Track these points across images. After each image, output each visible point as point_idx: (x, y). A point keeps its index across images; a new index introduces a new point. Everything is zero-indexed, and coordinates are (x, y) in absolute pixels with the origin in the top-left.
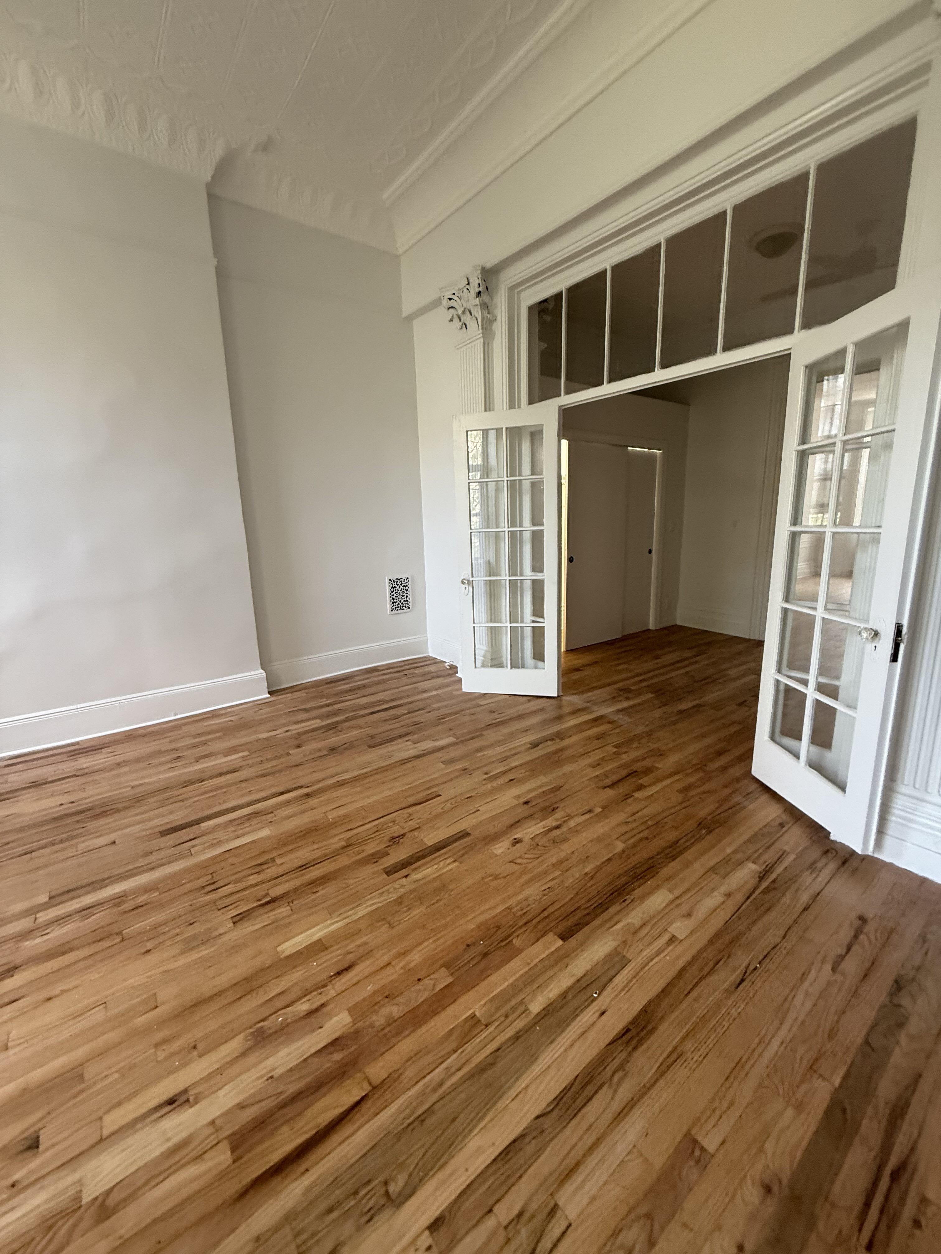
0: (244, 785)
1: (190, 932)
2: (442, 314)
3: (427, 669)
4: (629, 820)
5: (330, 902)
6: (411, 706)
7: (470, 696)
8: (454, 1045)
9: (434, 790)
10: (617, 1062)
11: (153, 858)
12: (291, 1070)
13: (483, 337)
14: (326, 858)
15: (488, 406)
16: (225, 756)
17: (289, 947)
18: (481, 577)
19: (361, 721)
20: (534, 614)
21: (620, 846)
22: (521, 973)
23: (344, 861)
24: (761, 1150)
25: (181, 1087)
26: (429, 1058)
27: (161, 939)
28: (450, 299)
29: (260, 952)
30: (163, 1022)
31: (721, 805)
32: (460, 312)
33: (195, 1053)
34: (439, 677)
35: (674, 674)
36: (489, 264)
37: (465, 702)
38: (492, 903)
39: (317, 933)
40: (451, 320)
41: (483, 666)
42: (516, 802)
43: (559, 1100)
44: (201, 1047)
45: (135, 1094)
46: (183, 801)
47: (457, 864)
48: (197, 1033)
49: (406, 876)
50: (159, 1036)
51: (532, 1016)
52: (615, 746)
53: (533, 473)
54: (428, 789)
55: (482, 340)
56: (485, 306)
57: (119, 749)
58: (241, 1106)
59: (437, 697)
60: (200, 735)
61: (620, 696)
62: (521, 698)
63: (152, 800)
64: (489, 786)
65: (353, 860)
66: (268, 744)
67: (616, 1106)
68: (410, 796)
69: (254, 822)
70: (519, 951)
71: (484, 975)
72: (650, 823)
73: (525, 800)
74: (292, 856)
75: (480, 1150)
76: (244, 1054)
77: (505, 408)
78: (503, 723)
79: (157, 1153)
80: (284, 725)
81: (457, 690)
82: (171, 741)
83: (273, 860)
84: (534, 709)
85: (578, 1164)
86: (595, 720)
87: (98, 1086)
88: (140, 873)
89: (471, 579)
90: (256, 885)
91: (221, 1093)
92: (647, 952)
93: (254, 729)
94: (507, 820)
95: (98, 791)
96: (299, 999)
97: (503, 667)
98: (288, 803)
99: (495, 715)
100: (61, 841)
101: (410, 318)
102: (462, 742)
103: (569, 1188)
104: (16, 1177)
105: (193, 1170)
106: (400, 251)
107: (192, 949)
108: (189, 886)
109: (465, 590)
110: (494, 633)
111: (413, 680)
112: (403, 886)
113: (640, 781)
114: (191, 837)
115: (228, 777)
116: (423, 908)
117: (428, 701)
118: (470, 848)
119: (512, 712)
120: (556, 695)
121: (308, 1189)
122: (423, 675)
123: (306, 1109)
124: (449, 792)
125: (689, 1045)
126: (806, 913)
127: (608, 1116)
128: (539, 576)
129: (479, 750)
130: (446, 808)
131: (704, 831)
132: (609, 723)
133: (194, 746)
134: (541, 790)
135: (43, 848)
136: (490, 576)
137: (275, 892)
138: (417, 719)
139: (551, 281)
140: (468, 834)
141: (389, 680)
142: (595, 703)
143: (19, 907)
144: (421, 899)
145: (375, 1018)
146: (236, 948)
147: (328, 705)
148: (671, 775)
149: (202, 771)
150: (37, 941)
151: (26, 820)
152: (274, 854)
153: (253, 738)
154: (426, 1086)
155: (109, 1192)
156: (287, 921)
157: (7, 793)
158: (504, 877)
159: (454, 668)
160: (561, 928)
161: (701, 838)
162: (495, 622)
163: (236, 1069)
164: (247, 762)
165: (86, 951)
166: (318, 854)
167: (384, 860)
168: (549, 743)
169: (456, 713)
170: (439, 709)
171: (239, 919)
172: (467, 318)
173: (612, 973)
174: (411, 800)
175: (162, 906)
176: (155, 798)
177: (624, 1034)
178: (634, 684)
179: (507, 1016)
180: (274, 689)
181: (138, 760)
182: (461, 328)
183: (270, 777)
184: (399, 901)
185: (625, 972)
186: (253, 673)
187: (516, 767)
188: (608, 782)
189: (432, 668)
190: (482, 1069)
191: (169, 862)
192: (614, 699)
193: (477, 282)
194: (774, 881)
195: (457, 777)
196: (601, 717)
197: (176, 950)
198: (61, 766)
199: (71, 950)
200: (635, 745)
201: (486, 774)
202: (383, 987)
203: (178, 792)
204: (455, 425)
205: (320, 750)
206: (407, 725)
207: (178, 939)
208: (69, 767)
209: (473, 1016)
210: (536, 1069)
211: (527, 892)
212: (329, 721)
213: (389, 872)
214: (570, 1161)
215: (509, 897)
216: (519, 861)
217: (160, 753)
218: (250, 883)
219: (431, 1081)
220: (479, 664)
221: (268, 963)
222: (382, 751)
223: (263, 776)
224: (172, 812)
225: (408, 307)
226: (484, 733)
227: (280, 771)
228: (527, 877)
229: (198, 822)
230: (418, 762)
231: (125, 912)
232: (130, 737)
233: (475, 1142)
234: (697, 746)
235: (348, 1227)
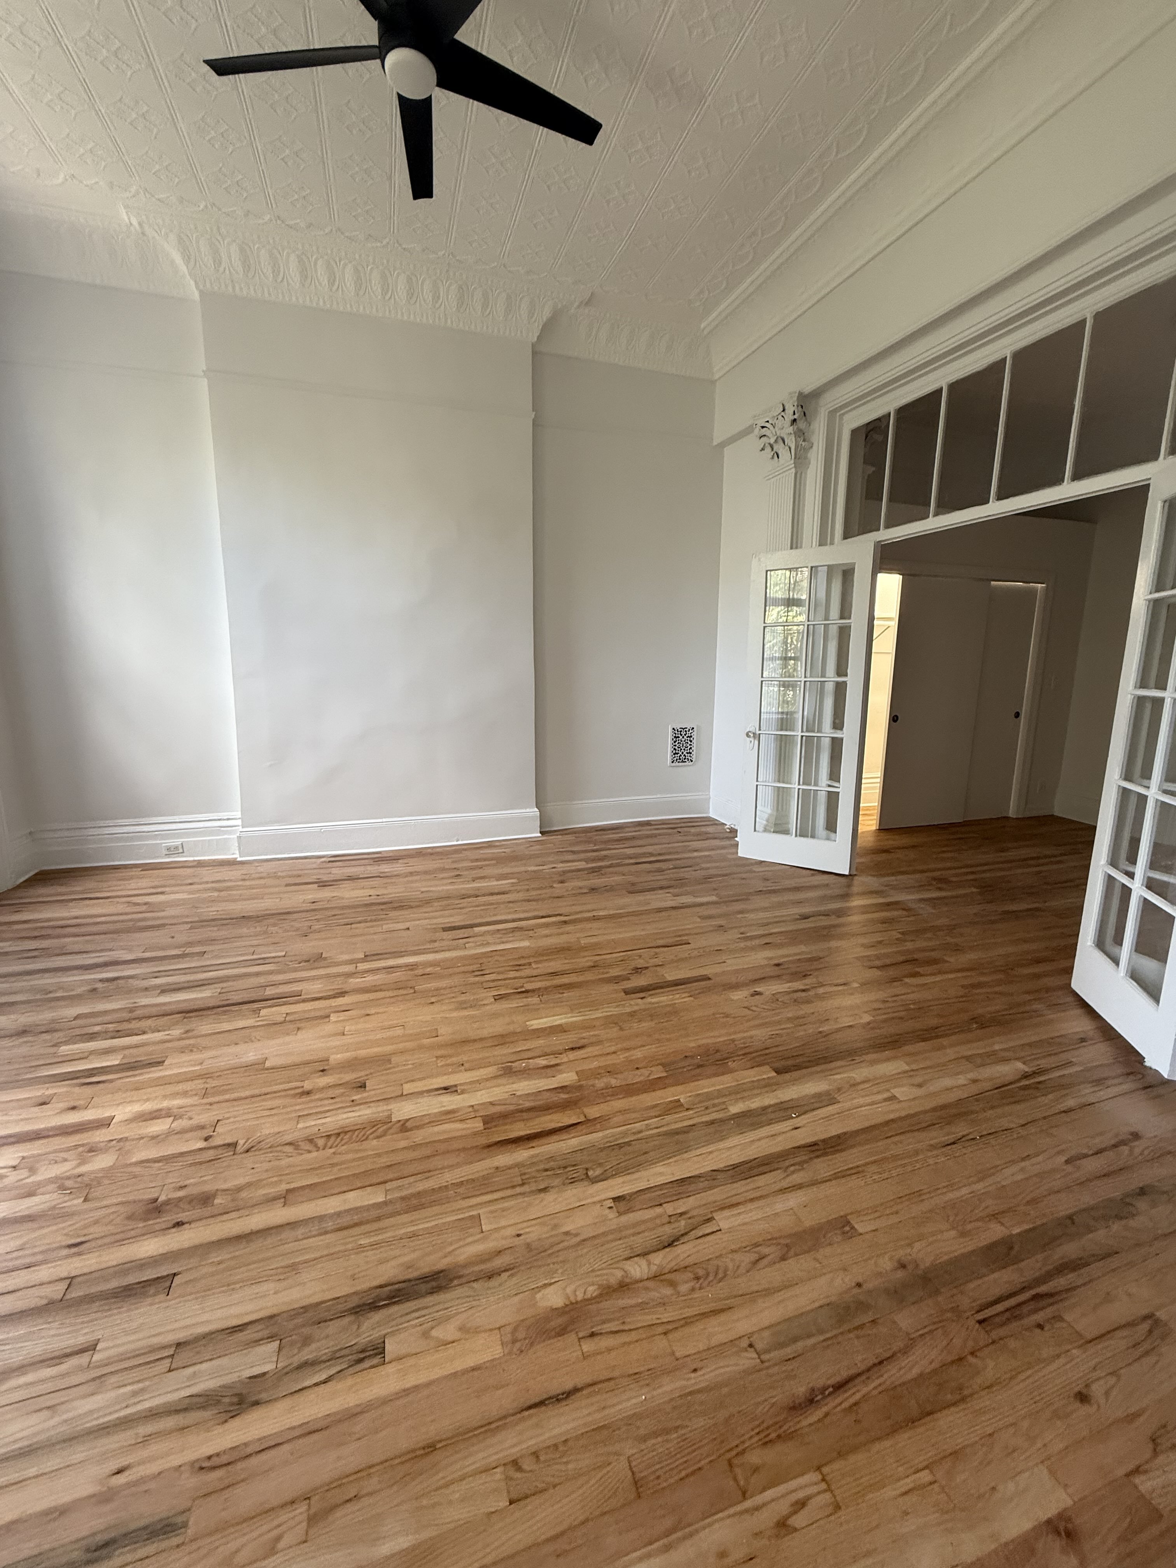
0: (511, 905)
1: (463, 998)
2: (752, 443)
3: (703, 829)
4: (890, 999)
5: (572, 1002)
6: (678, 862)
7: (744, 862)
8: (657, 1113)
9: (686, 938)
10: (798, 1160)
11: (436, 944)
12: (528, 1094)
13: (795, 467)
14: (574, 971)
15: (795, 544)
16: (497, 880)
17: (536, 1024)
18: (770, 732)
19: (625, 869)
20: (831, 779)
21: (867, 1018)
22: (728, 1085)
23: (589, 976)
24: (910, 1245)
25: (452, 1083)
26: (634, 1115)
27: (441, 998)
28: (763, 427)
29: (513, 1022)
30: (441, 1046)
31: (1011, 1008)
32: (772, 441)
33: (463, 1068)
34: (716, 838)
35: (1019, 871)
36: (807, 390)
37: (738, 866)
38: (716, 1033)
39: (558, 1020)
40: (763, 449)
41: (765, 830)
42: (766, 962)
43: (735, 1167)
44: (467, 1065)
45: (423, 1079)
46: (460, 908)
47: (692, 999)
48: (465, 1058)
49: (642, 998)
50: (439, 1053)
51: (730, 1114)
52: (903, 933)
53: (842, 617)
54: (680, 936)
55: (793, 470)
56: (801, 434)
57: (412, 861)
58: (492, 1104)
59: (709, 859)
60: (477, 860)
61: (930, 885)
62: (804, 871)
63: (436, 904)
64: (742, 945)
65: (598, 977)
66: (535, 876)
67: (785, 1184)
68: (659, 939)
69: (517, 934)
70: (731, 1071)
71: (695, 1078)
72: (912, 1006)
73: (776, 962)
74: (546, 964)
75: (661, 1174)
76: (495, 1077)
77: (814, 543)
78: (774, 892)
79: (436, 1111)
80: (552, 862)
81: (733, 854)
82: (453, 862)
83: (530, 964)
84: (816, 883)
85: (738, 1204)
86: (889, 904)
87: (400, 1068)
88: (427, 953)
89: (758, 732)
90: (515, 978)
91: (480, 1093)
92: (861, 1101)
93: (524, 862)
94: (751, 976)
95: (396, 891)
96: (540, 1057)
97: (788, 834)
98: (547, 925)
99: (768, 884)
100: (371, 921)
101: (723, 445)
102: (725, 902)
103: (727, 1213)
104: (354, 1098)
105: (458, 1125)
106: (717, 377)
107: (463, 1009)
108: (462, 969)
109: (753, 743)
110: (781, 796)
111: (685, 838)
112: (637, 1005)
113: (917, 969)
114: (466, 936)
115: (499, 897)
116: (652, 1024)
117: (698, 860)
118: (709, 989)
119: (791, 883)
120: (847, 873)
121: (533, 1156)
122: (698, 834)
123: (536, 1117)
124: (699, 942)
125: (873, 1168)
126: (1063, 1114)
127: (777, 1187)
128: (838, 734)
129: (741, 912)
130: (693, 955)
131: (975, 1026)
132: (904, 909)
133: (472, 868)
134: (798, 957)
135: (360, 922)
136: (782, 730)
137: (529, 986)
138: (682, 875)
139: (879, 401)
140: (709, 979)
141: (660, 835)
142: (894, 888)
143: (346, 957)
144: (652, 1017)
145: (597, 1081)
146: (495, 1015)
147: (594, 851)
148: (959, 971)
149: (478, 889)
150: (358, 980)
151: (346, 902)
152: (532, 960)
153: (523, 869)
154: (628, 1130)
155: (407, 1120)
156: (536, 1007)
157: (333, 881)
158: (734, 1018)
159: (734, 832)
160: (779, 1065)
161: (970, 1031)
162: (783, 782)
163: (488, 1084)
164: (516, 888)
165: (391, 994)
166: (567, 967)
167: (625, 982)
168: (823, 918)
169: (726, 875)
170: (708, 869)
171: (498, 998)
172: (778, 447)
173: (816, 1105)
174: (661, 942)
175: (441, 977)
176: (440, 904)
177: (810, 1146)
178: (956, 875)
179: (707, 1108)
180: (547, 830)
181: (426, 873)
182: (773, 458)
183: (534, 903)
184: (632, 1014)
185: (830, 1108)
186: (528, 810)
187: (775, 933)
188: (878, 963)
189: (710, 829)
190: (677, 1132)
191: (449, 950)
192: (921, 887)
193: (792, 409)
194: (1039, 1083)
195: (711, 931)
196: (897, 903)
197: (452, 1006)
198: (369, 868)
199: (381, 990)
200: (929, 935)
201: (742, 933)
202: (608, 1066)
203: (457, 902)
204: (755, 562)
205: (580, 888)
206: (671, 879)
207: (453, 1000)
208: (373, 869)
209: (679, 1100)
210: (721, 1145)
211: (753, 1033)
212: (594, 865)
213: (627, 992)
214: (734, 1200)
215: (735, 1033)
216: (754, 1008)
217: (443, 870)
218: (509, 976)
219: (634, 1128)
220: (759, 827)
221: (518, 1030)
222: (640, 897)
223: (529, 901)
224: (451, 916)
225: (718, 436)
226: (750, 897)
227: (543, 900)
228: (757, 1022)
229: (472, 926)
230: (673, 913)
231: (417, 976)
232: (420, 853)
233: (659, 1168)
234: (1011, 949)
235: (557, 1182)
